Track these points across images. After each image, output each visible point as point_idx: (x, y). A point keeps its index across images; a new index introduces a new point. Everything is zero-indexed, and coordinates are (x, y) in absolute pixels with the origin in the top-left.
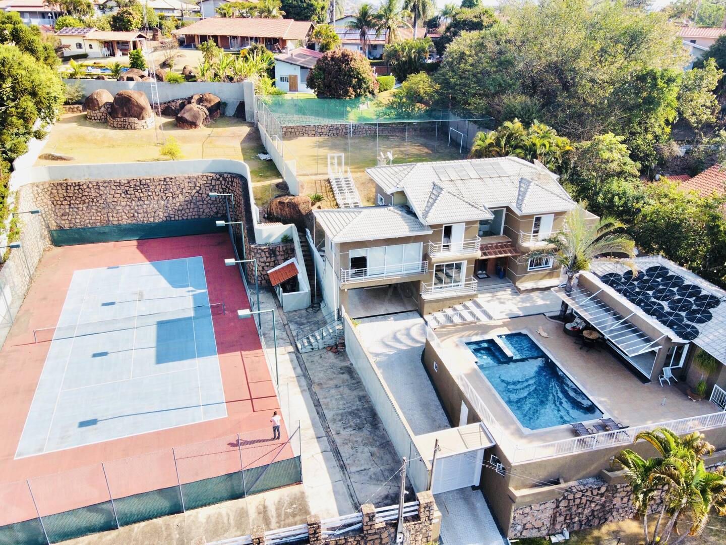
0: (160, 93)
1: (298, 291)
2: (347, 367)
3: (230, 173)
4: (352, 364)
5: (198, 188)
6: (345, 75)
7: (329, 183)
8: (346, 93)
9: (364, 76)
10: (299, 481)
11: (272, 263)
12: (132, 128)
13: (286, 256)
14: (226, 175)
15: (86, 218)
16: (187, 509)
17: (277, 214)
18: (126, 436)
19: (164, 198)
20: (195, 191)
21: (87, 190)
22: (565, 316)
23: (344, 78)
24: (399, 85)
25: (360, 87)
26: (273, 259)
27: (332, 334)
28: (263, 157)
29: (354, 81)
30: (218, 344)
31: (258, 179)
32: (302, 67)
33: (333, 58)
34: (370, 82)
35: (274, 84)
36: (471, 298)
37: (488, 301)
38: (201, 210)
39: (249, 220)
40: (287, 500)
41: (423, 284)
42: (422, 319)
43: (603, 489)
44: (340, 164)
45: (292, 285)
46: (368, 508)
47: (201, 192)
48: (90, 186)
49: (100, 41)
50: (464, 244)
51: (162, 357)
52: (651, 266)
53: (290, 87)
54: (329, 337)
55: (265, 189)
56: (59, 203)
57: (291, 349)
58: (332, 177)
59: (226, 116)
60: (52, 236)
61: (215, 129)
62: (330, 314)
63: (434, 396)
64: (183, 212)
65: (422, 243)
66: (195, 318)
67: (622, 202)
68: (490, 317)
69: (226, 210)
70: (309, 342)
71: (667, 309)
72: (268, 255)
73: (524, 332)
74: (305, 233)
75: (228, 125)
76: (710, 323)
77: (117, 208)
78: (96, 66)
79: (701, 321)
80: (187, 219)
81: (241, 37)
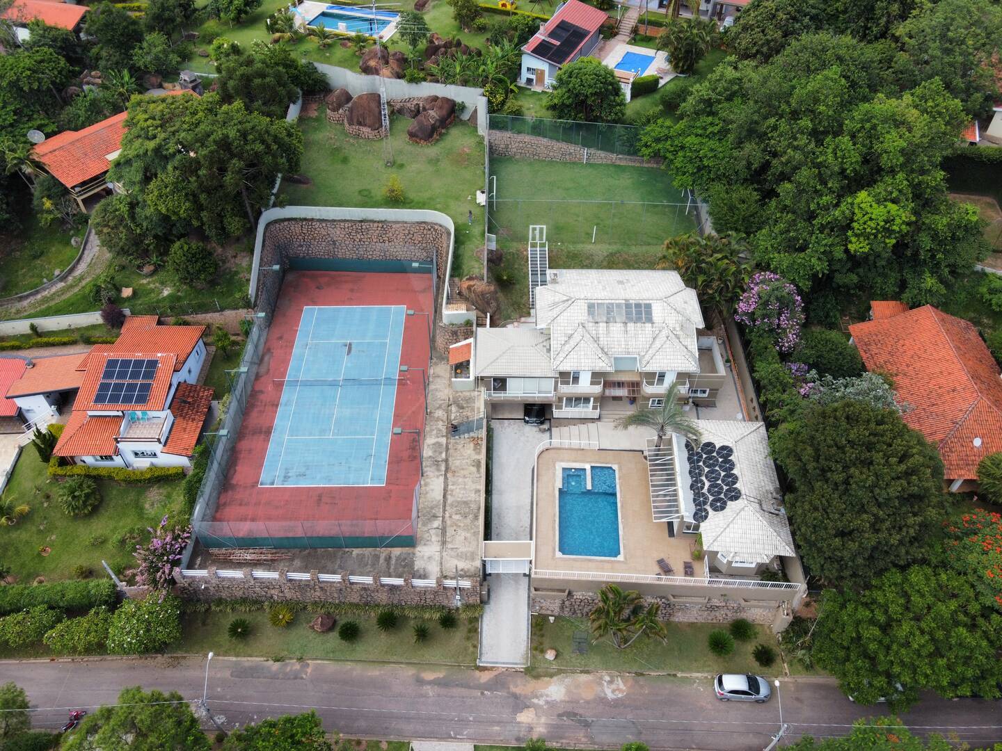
10: (413, 546)
11: (454, 340)
12: (365, 137)
13: (466, 336)
15: (316, 251)
26: (455, 336)
32: (550, 64)
41: (554, 406)
44: (541, 233)
50: (589, 384)
53: (537, 81)
59: (460, 124)
60: (290, 262)
64: (397, 254)
65: (554, 379)
66: (384, 384)
71: (705, 490)
72: (450, 335)
73: (614, 467)
76: (720, 514)
79: (716, 509)
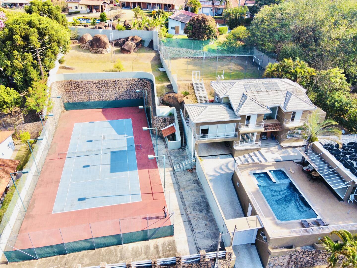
0: (114, 35)
1: (175, 140)
2: (197, 180)
3: (145, 79)
4: (199, 179)
5: (130, 85)
6: (203, 28)
7: (193, 85)
8: (203, 37)
9: (212, 29)
10: (172, 235)
11: (163, 125)
12: (100, 52)
13: (170, 122)
14: (143, 80)
15: (80, 98)
16: (124, 244)
17: (167, 102)
18: (98, 207)
19: (115, 89)
20: (129, 87)
21: (81, 85)
22: (304, 163)
23: (202, 30)
24: (230, 31)
25: (210, 34)
26: (164, 124)
27: (190, 164)
28: (161, 70)
29: (207, 31)
30: (138, 164)
31: (159, 82)
32: (182, 22)
33: (197, 20)
34: (215, 32)
35: (168, 31)
36: (257, 150)
37: (266, 152)
38: (132, 96)
39: (154, 104)
40: (167, 243)
41: (235, 142)
42: (233, 158)
43: (314, 252)
44: (198, 75)
45: (173, 137)
46: (203, 252)
47: (131, 87)
48: (82, 83)
49: (86, 5)
50: (256, 125)
51: (113, 170)
52: (350, 142)
53: (175, 32)
54: (189, 165)
55: (162, 88)
56: (68, 91)
57: (171, 169)
58: (194, 82)
59: (144, 47)
60: (65, 106)
61: (139, 54)
62: (190, 153)
63: (236, 198)
64: (123, 96)
65: (235, 123)
66: (128, 151)
67: (339, 105)
68: (266, 161)
69: (143, 96)
70: (180, 167)
71: (355, 166)
72: (162, 122)
73: (282, 169)
74: (180, 111)
75: (145, 52)
77: (93, 93)
78: (84, 18)
80: (125, 100)
81: (153, 3)
